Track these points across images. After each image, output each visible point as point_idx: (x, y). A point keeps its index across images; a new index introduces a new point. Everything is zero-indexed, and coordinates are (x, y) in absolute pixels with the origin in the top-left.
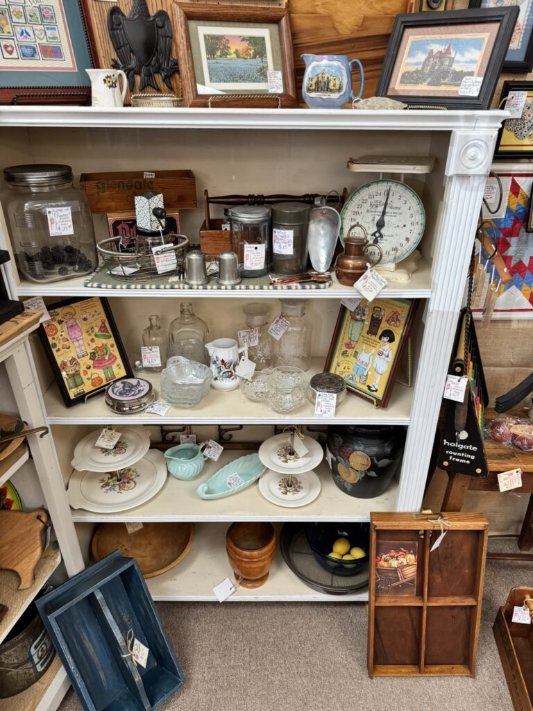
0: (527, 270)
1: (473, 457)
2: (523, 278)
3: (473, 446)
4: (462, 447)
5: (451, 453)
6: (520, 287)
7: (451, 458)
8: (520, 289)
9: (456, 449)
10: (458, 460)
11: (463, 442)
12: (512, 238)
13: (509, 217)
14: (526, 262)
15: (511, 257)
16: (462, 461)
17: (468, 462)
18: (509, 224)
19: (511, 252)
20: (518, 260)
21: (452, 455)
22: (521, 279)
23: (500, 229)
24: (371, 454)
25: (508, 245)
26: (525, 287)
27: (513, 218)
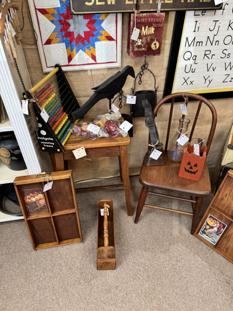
0: (85, 40)
1: (53, 144)
2: (84, 45)
3: (51, 138)
4: (46, 139)
5: (43, 143)
6: (84, 50)
7: (44, 145)
8: (85, 52)
9: (44, 141)
10: (48, 146)
11: (45, 136)
12: (70, 20)
13: (63, 6)
14: (83, 35)
15: (73, 32)
16: (50, 146)
17: (52, 146)
18: (64, 11)
19: (71, 29)
20: (77, 34)
21: (44, 144)
22: (83, 46)
23: (60, 14)
24: (8, 148)
25: (69, 25)
26: (87, 50)
27: (65, 7)
